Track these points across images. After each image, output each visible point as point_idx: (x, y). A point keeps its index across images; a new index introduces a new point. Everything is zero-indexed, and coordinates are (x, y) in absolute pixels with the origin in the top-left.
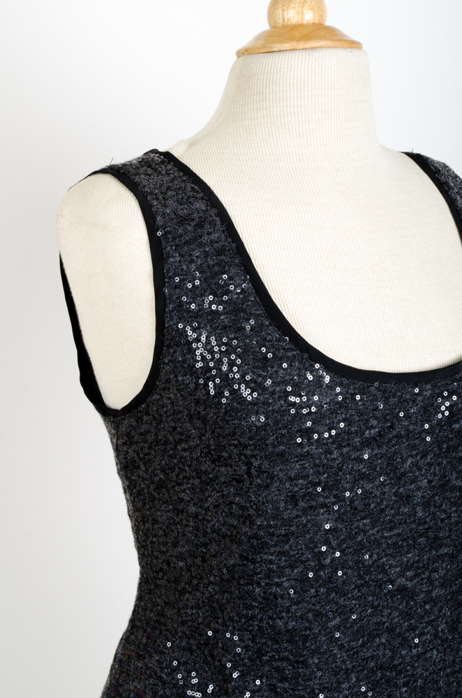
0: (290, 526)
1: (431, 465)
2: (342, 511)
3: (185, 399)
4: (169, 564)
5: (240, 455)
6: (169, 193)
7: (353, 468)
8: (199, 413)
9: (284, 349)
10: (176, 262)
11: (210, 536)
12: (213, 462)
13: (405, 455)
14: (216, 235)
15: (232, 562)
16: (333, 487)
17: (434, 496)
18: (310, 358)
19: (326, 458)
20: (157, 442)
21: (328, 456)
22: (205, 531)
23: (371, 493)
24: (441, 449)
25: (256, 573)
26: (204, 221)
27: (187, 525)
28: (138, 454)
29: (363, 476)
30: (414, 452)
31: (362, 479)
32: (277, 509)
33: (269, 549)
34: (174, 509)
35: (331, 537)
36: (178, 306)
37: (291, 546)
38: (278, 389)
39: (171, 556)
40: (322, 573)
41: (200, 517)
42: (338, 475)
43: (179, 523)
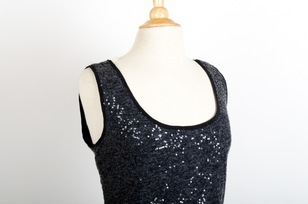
0: (151, 179)
1: (201, 157)
2: (168, 173)
3: (114, 138)
4: (113, 197)
5: (132, 156)
6: (106, 72)
7: (172, 159)
8: (119, 143)
9: (145, 121)
10: (107, 94)
11: (125, 185)
12: (125, 159)
13: (191, 154)
14: (120, 86)
15: (132, 193)
16: (165, 165)
17: (203, 168)
18: (154, 123)
19: (162, 156)
20: (107, 153)
21: (163, 155)
22: (123, 184)
23: (179, 167)
24: (204, 152)
25: (140, 196)
26: (116, 82)
27: (118, 182)
28: (102, 159)
29: (175, 161)
30: (195, 153)
31: (175, 162)
32: (146, 173)
33: (144, 187)
34: (113, 177)
35: (165, 182)
36: (109, 108)
37: (151, 185)
38: (143, 134)
39: (113, 194)
40: (162, 194)
41: (122, 179)
42: (166, 161)
43: (115, 182)
